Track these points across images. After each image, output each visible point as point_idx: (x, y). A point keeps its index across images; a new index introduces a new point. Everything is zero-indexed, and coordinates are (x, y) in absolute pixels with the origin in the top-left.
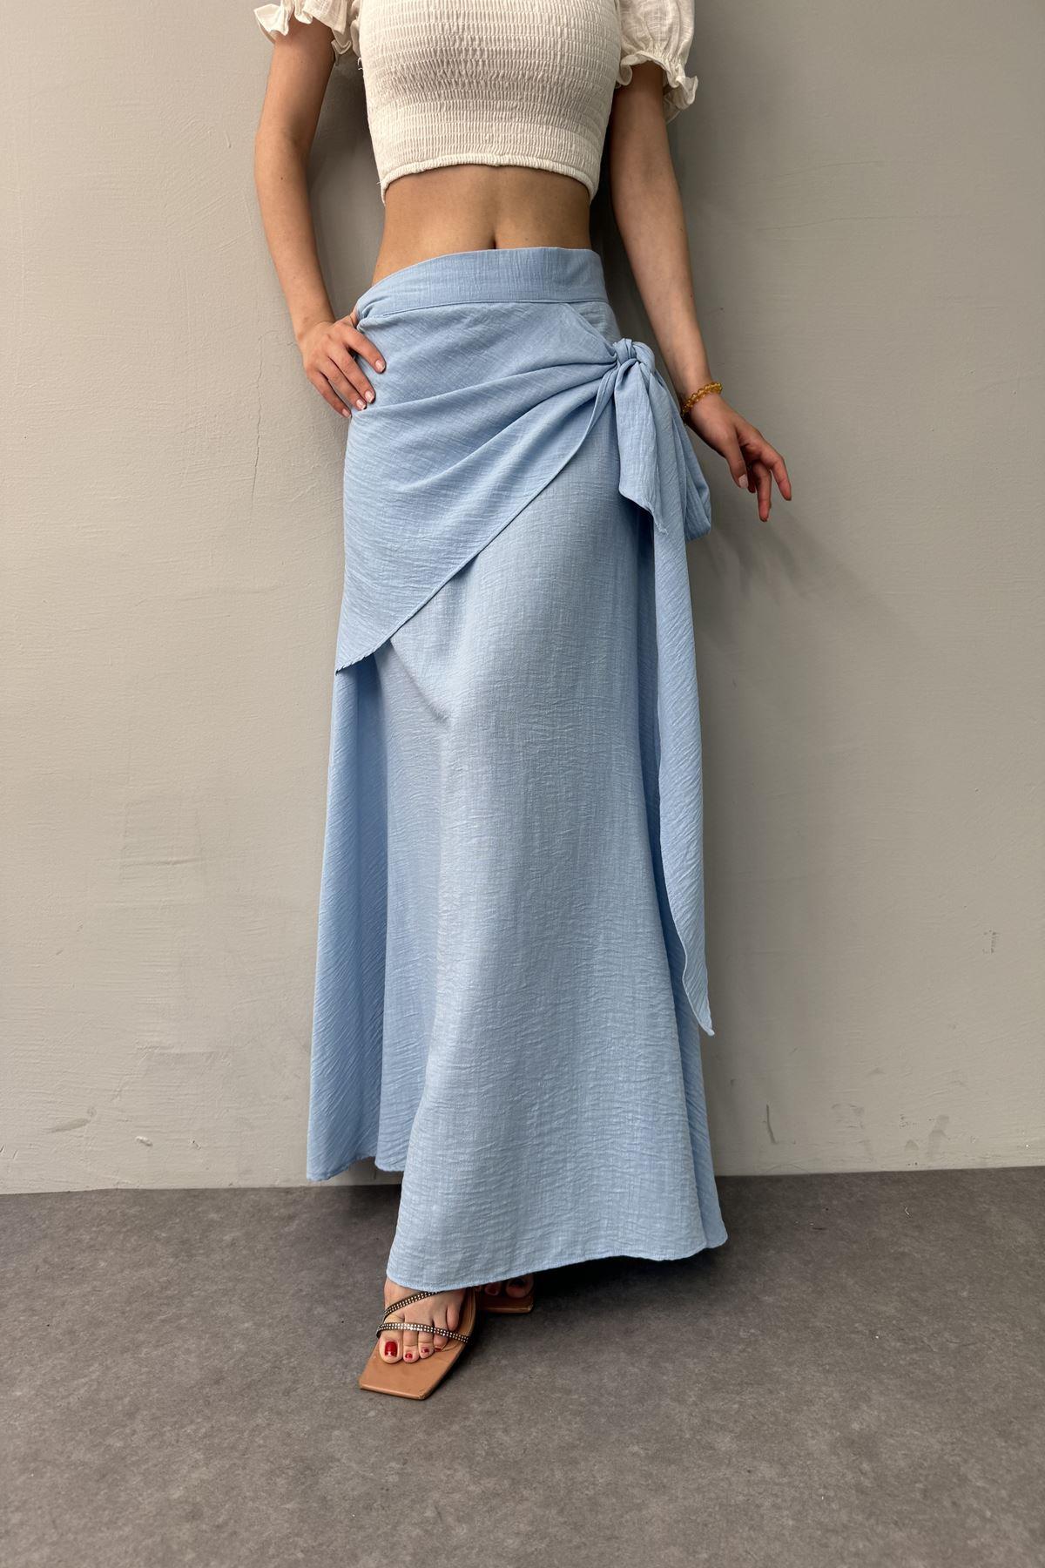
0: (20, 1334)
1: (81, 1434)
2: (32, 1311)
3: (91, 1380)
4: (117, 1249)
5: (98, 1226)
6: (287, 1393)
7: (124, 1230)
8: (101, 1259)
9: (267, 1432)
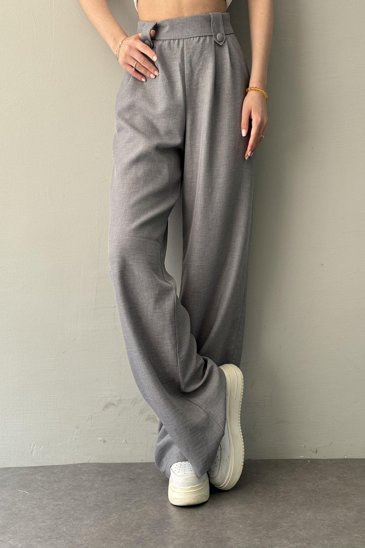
0: (74, 506)
1: (121, 533)
2: (76, 500)
3: (115, 518)
4: (101, 481)
5: (87, 474)
6: (201, 521)
7: (99, 475)
8: (95, 483)
9: (199, 531)
